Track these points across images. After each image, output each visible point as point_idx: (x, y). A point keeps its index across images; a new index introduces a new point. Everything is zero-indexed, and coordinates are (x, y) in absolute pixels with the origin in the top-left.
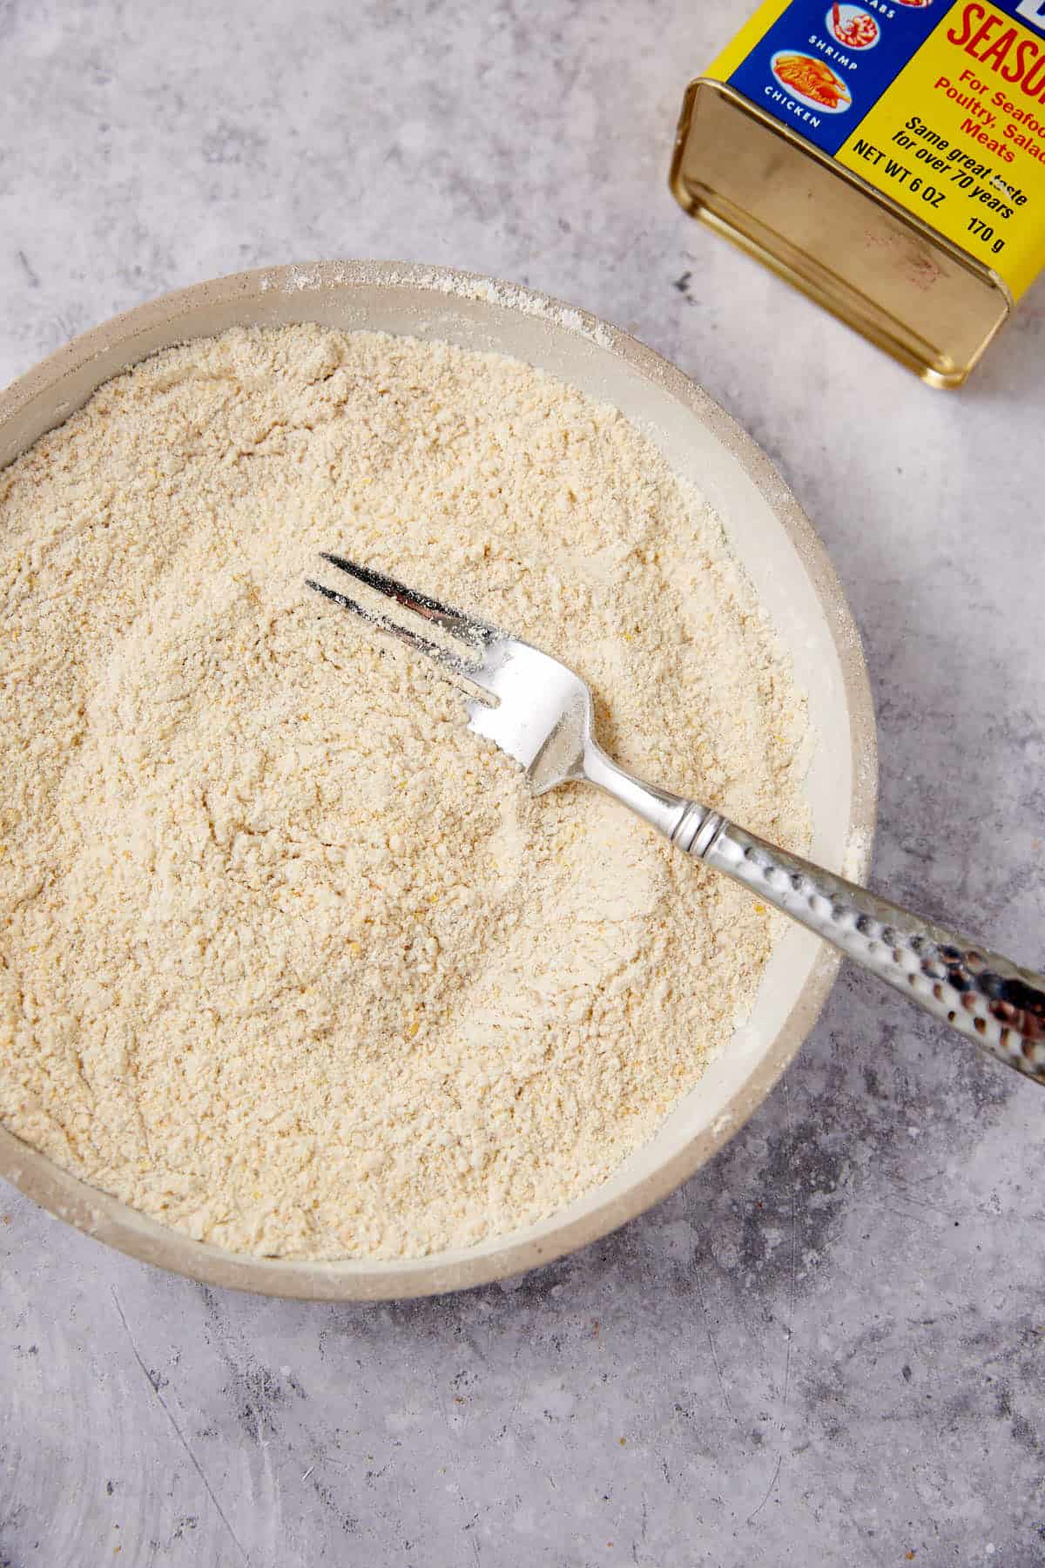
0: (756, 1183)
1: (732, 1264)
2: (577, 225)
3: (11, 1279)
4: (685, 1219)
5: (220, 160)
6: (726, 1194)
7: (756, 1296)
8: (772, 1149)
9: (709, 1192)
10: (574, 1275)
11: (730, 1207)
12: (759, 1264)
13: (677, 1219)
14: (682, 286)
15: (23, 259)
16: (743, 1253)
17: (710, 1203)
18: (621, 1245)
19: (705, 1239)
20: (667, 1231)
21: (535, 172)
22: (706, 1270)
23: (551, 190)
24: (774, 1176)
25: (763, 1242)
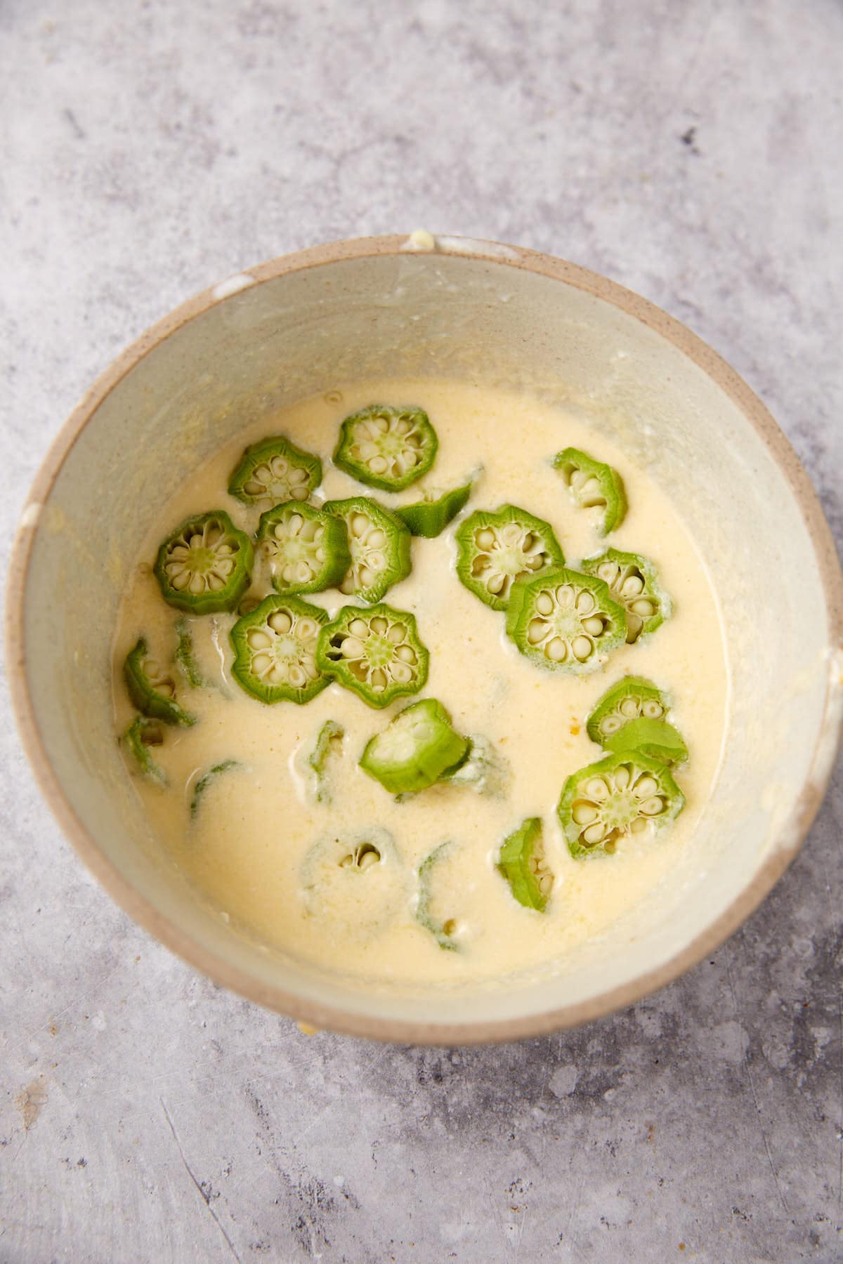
0: (803, 982)
1: (783, 1064)
2: (587, 87)
3: (59, 1090)
4: (736, 1019)
5: (255, 32)
6: (774, 994)
7: (808, 1095)
8: (816, 950)
9: (758, 993)
10: (627, 1079)
11: (779, 1007)
12: (810, 1063)
13: (727, 1020)
14: (687, 140)
15: (69, 116)
16: (793, 1052)
17: (760, 1003)
18: (673, 1048)
19: (756, 1040)
20: (718, 1031)
21: (547, 40)
22: (758, 1069)
23: (562, 58)
24: (820, 975)
25: (813, 1041)
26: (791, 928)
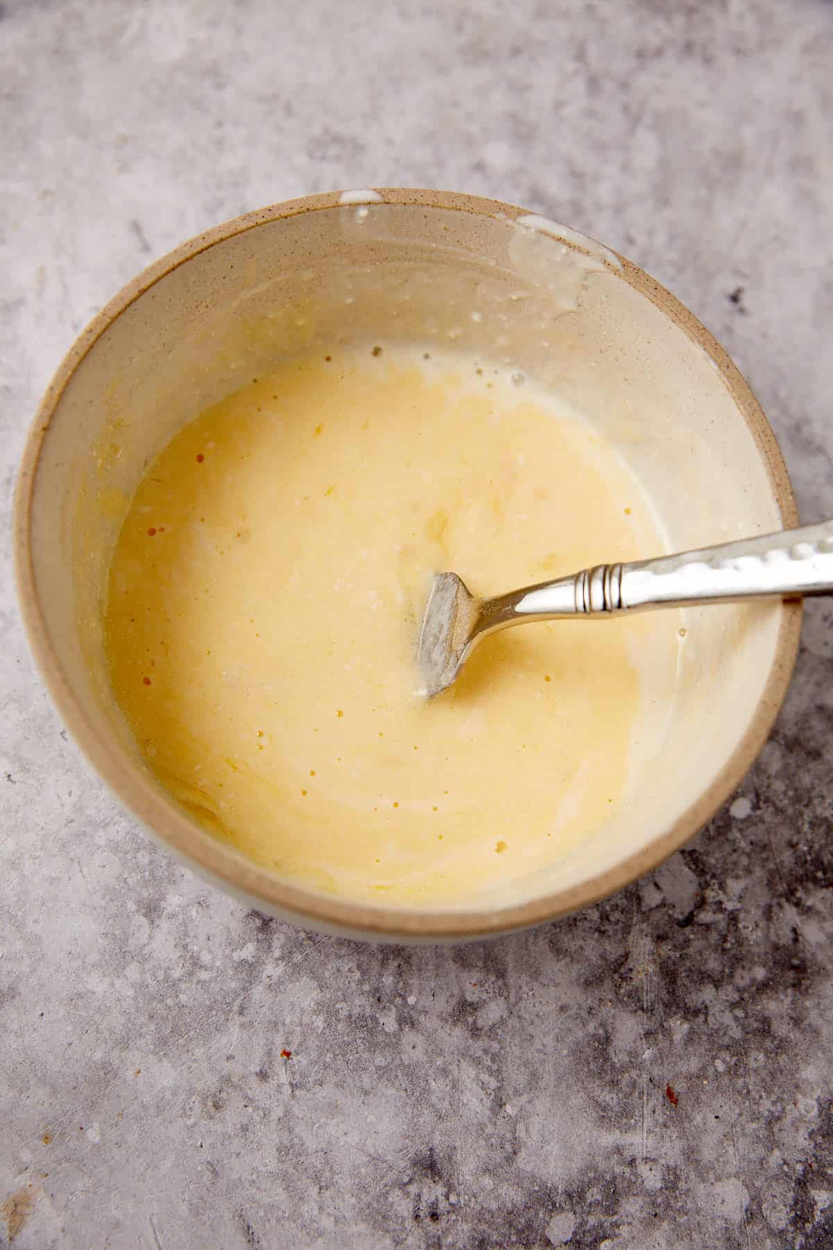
0: (806, 1143)
1: (782, 1225)
2: (641, 240)
3: (47, 1201)
4: (736, 1176)
5: (323, 158)
6: (776, 1152)
8: (821, 1110)
9: (761, 1151)
10: (624, 1231)
11: (780, 1167)
12: (809, 1226)
13: (729, 1177)
14: (735, 298)
15: (136, 227)
16: (793, 1214)
17: (762, 1161)
18: (672, 1202)
19: (756, 1199)
20: (718, 1188)
21: (604, 192)
22: (756, 1229)
23: (619, 210)
24: (823, 1136)
25: (812, 1205)
26: (797, 1086)
